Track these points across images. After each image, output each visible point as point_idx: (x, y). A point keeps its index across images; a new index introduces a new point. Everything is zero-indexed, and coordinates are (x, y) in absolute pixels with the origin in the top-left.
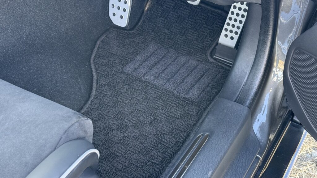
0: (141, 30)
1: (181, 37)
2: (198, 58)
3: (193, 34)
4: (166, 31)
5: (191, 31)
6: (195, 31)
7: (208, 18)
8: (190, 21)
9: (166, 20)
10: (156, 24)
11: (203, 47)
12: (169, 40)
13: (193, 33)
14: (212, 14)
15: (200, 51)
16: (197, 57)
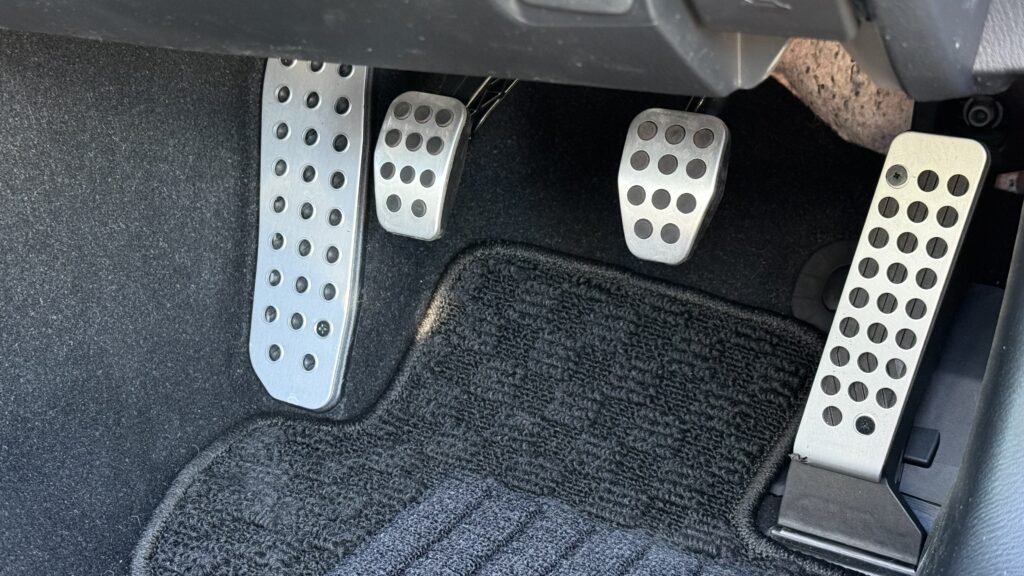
0: (399, 419)
1: (594, 445)
2: (693, 537)
3: (655, 429)
4: (524, 420)
5: (642, 413)
6: (663, 414)
7: (722, 353)
8: (635, 368)
9: (518, 371)
10: (472, 389)
11: (712, 485)
12: (541, 459)
13: (654, 423)
14: (738, 334)
15: (699, 503)
16: (686, 537)
